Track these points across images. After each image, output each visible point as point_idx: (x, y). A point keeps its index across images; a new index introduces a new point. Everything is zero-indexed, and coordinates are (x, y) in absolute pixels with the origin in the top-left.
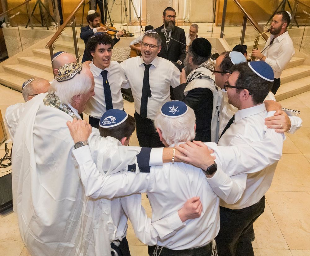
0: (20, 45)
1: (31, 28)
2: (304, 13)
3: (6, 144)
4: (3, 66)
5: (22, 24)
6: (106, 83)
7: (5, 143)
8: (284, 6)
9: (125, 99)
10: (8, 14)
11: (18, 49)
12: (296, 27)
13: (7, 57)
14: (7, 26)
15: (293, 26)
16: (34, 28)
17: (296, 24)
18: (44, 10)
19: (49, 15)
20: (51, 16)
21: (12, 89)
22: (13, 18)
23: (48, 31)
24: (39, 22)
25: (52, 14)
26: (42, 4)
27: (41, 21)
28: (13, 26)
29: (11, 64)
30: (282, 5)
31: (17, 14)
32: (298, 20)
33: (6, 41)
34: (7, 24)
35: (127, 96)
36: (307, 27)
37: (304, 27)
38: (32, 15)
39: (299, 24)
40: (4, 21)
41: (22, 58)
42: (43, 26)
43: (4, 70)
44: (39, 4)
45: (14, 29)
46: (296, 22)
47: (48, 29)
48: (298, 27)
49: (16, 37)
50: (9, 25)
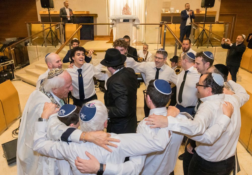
0: (37, 56)
1: (45, 46)
2: (214, 39)
3: (20, 120)
4: (25, 70)
5: (39, 44)
6: (80, 76)
7: (20, 118)
8: (203, 34)
9: (101, 91)
10: (31, 37)
11: (36, 59)
12: (211, 47)
13: (29, 64)
14: (30, 45)
15: (209, 46)
16: (47, 46)
17: (211, 45)
18: (54, 36)
19: (57, 39)
20: (58, 39)
21: (30, 84)
22: (34, 40)
23: (56, 48)
24: (51, 43)
25: (59, 38)
26: (53, 32)
27: (52, 42)
28: (34, 45)
29: (30, 69)
30: (201, 34)
31: (36, 38)
32: (212, 43)
33: (29, 54)
34: (30, 44)
35: (103, 89)
36: (217, 47)
37: (215, 47)
38: (46, 38)
39: (213, 45)
40: (29, 42)
41: (37, 65)
42: (53, 45)
43: (25, 72)
44: (51, 32)
45: (34, 47)
46: (211, 44)
47: (56, 47)
48: (213, 47)
49: (35, 51)
50: (31, 44)
